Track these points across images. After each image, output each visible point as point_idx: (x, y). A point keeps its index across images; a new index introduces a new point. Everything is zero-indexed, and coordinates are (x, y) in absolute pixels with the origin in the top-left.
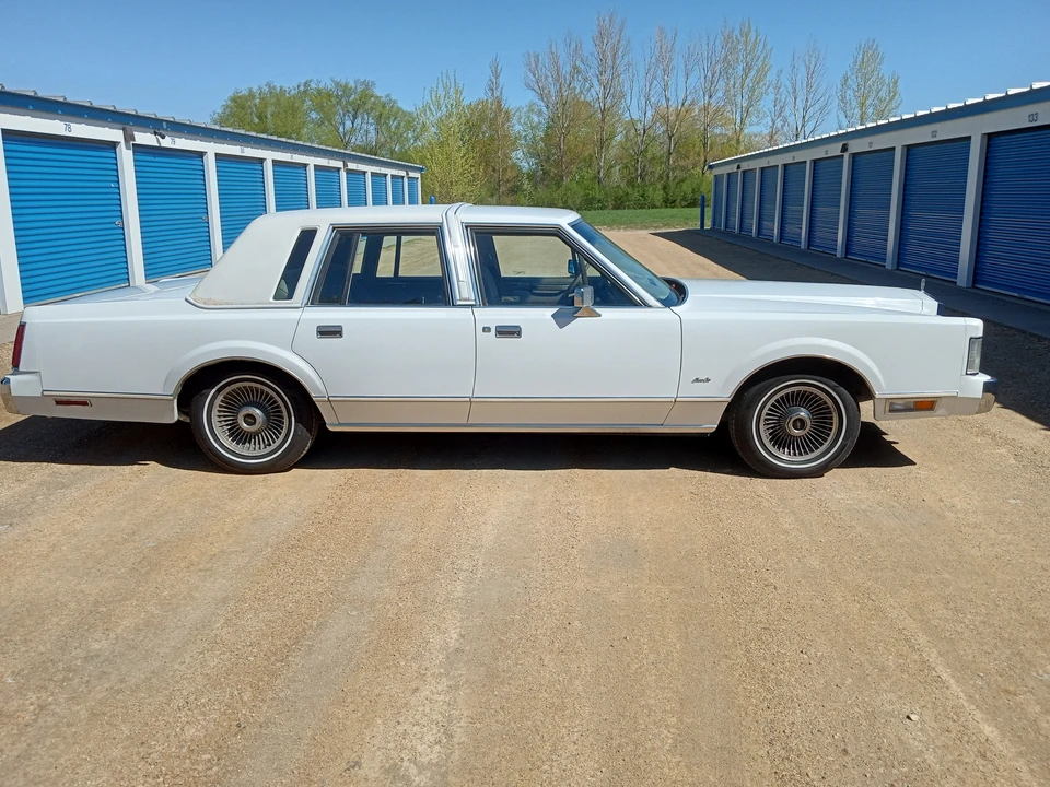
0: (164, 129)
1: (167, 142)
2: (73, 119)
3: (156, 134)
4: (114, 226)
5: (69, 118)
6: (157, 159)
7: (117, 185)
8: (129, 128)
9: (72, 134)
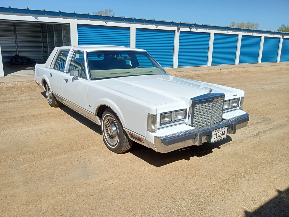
0: (192, 27)
1: (194, 30)
2: (159, 25)
3: (190, 28)
4: (170, 52)
5: (157, 25)
6: (191, 35)
7: (173, 41)
8: (178, 27)
9: (159, 29)
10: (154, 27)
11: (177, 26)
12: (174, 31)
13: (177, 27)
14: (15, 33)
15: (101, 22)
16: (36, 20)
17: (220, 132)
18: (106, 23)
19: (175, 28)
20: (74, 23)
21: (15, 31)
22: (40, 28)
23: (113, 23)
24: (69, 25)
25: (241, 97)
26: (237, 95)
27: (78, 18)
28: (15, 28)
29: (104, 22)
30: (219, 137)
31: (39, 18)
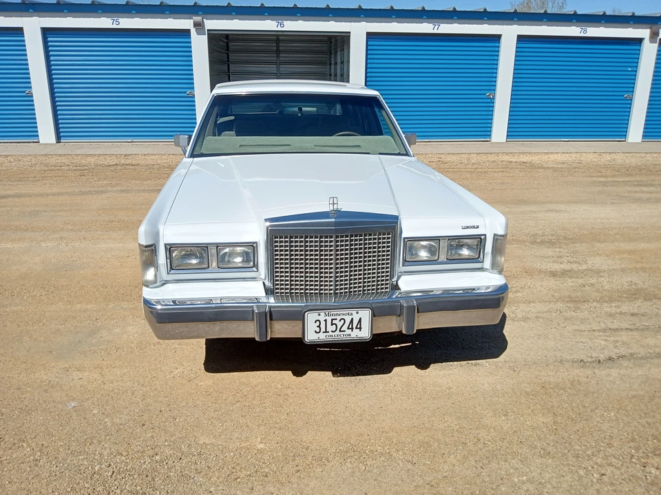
2: (590, 24)
4: (621, 98)
5: (584, 24)
7: (635, 69)
8: (655, 27)
9: (587, 35)
10: (573, 31)
11: (649, 26)
12: (639, 41)
13: (651, 28)
14: (278, 57)
15: (425, 24)
16: (279, 29)
17: (339, 318)
18: (437, 27)
19: (643, 33)
20: (358, 31)
21: (278, 52)
22: (326, 45)
23: (456, 25)
24: (349, 36)
25: (495, 235)
26: (478, 227)
27: (369, 19)
28: (278, 47)
29: (431, 26)
30: (336, 333)
31: (285, 23)
